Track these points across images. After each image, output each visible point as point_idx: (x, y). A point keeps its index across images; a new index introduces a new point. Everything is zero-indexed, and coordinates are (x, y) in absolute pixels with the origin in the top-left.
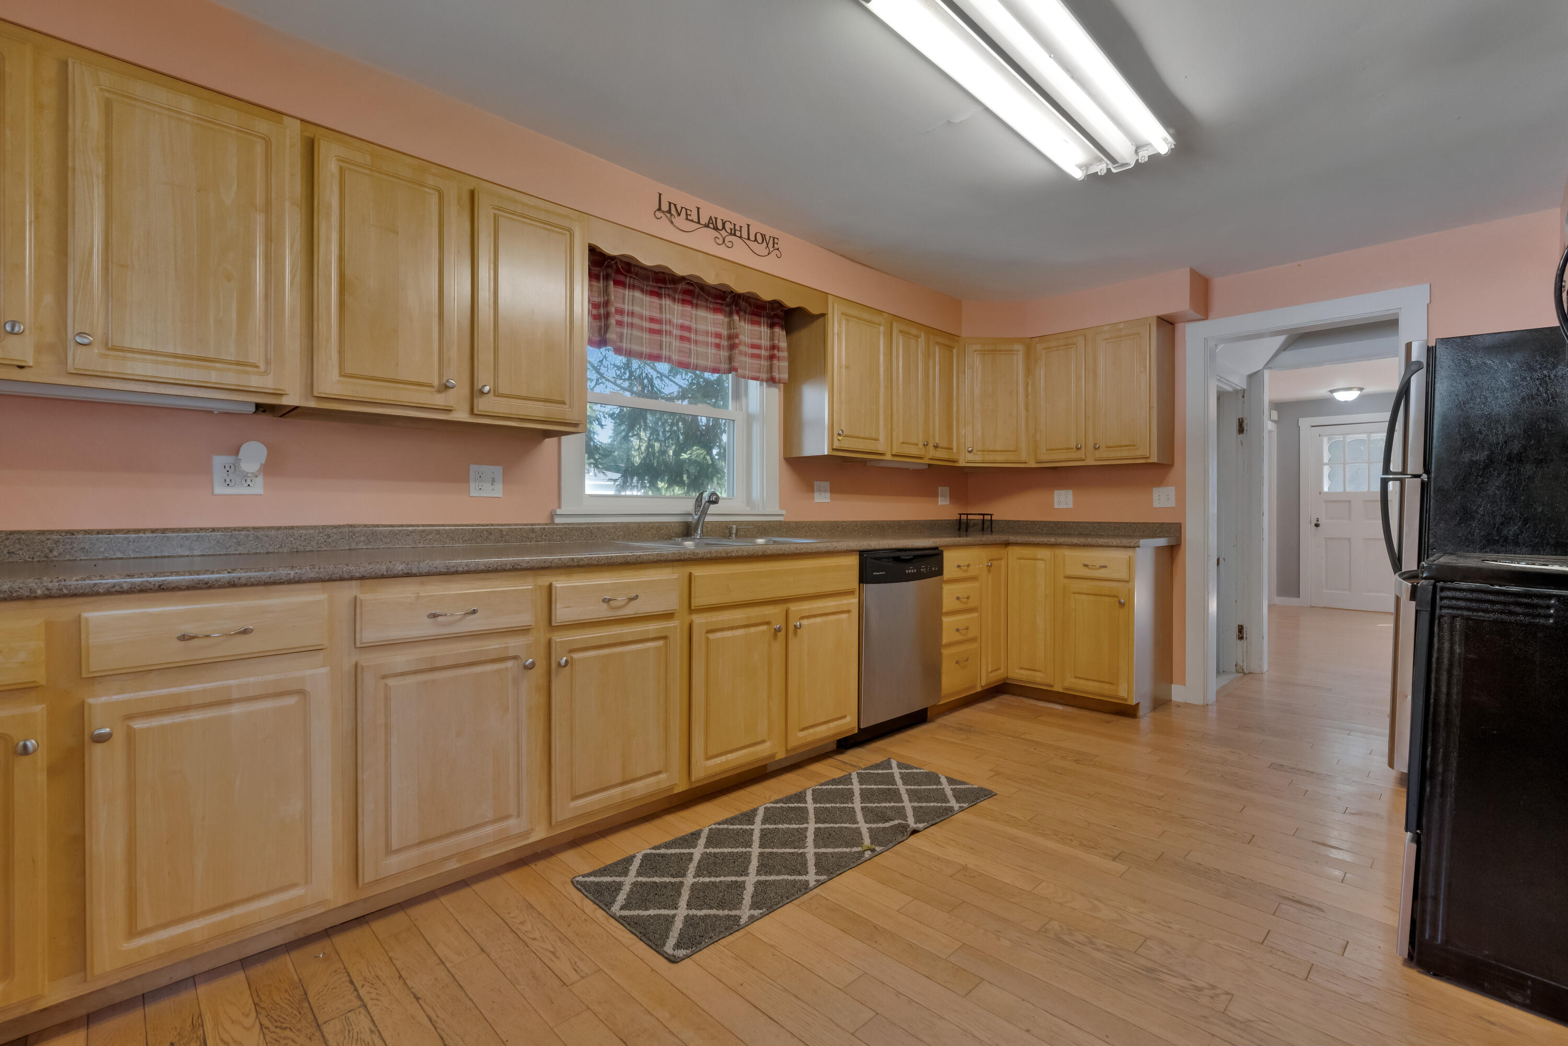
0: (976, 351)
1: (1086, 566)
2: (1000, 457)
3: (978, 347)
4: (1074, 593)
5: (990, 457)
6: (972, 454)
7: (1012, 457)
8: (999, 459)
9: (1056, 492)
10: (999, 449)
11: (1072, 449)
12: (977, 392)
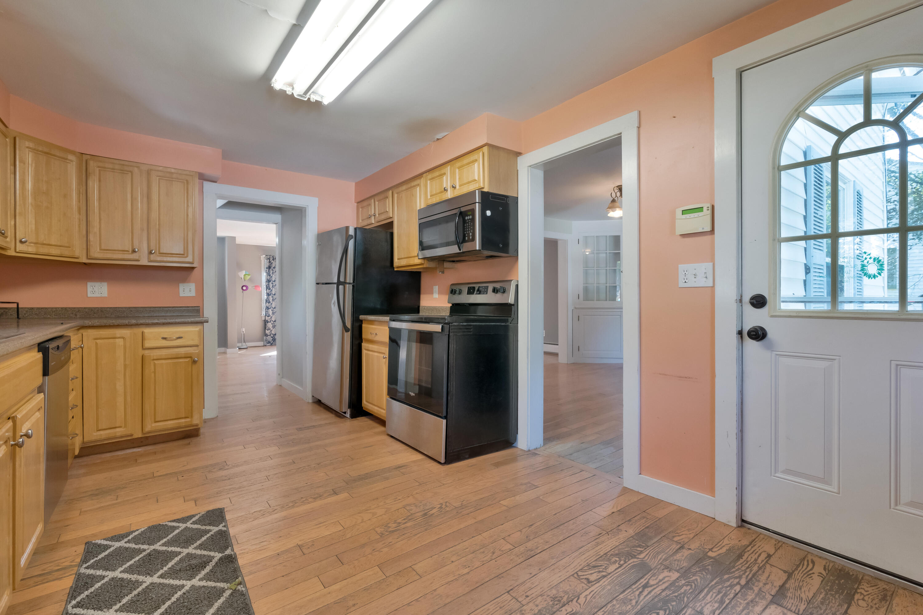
0: (28, 147)
1: (164, 338)
2: (54, 251)
3: (31, 145)
4: (154, 360)
5: (44, 250)
6: (24, 245)
7: (66, 252)
8: (53, 252)
9: (89, 284)
10: (53, 243)
11: (128, 251)
12: (30, 186)
